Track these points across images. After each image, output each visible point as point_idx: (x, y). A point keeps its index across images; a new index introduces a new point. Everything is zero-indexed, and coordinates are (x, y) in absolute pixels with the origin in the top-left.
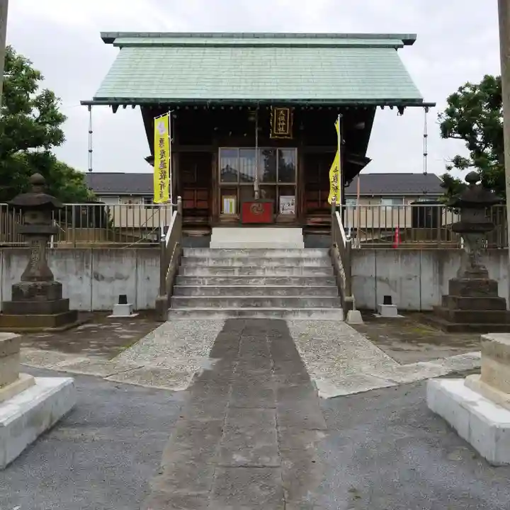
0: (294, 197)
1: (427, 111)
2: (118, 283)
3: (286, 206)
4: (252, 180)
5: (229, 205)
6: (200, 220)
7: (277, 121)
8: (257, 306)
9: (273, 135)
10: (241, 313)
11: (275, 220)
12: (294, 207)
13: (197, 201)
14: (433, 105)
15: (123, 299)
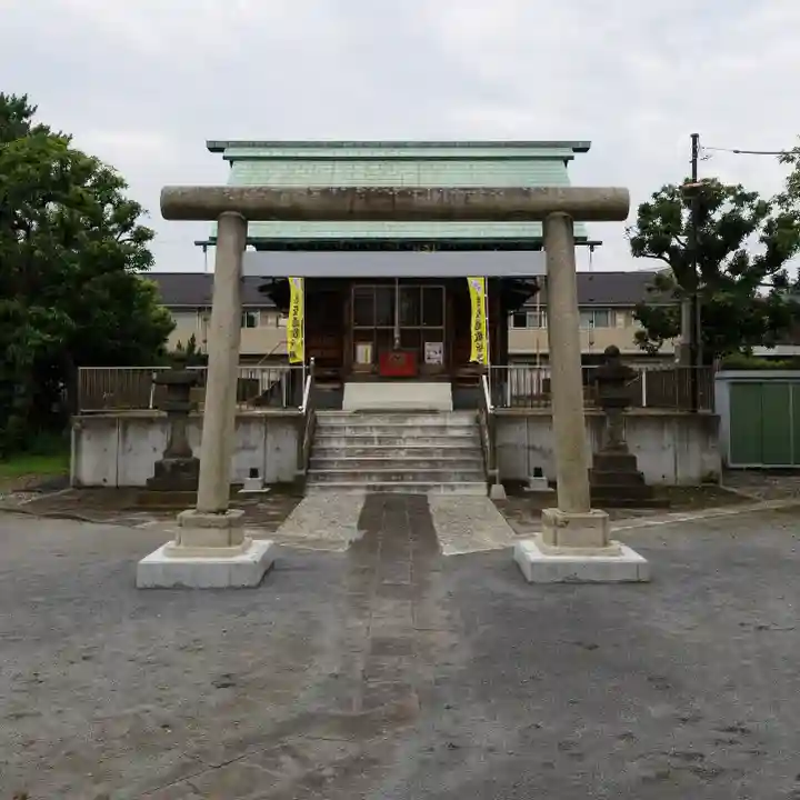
0: (441, 343)
1: (592, 250)
2: (246, 455)
3: (432, 355)
5: (364, 353)
6: (328, 372)
8: (397, 480)
10: (382, 488)
11: (419, 372)
12: (441, 355)
14: (600, 243)
15: (254, 473)
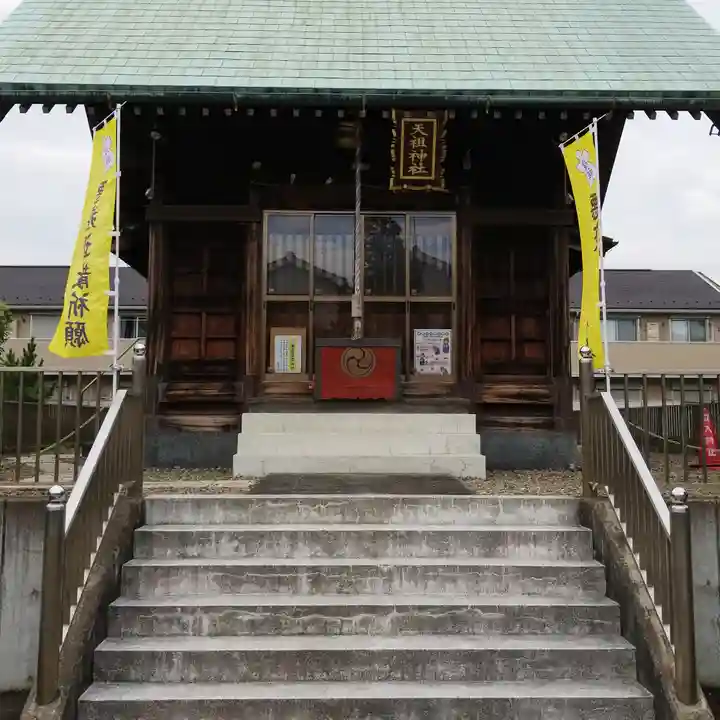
0: (449, 331)
3: (430, 356)
4: (346, 289)
5: (288, 351)
6: (212, 390)
7: (408, 149)
9: (398, 182)
11: (403, 389)
12: (449, 355)
13: (208, 340)
